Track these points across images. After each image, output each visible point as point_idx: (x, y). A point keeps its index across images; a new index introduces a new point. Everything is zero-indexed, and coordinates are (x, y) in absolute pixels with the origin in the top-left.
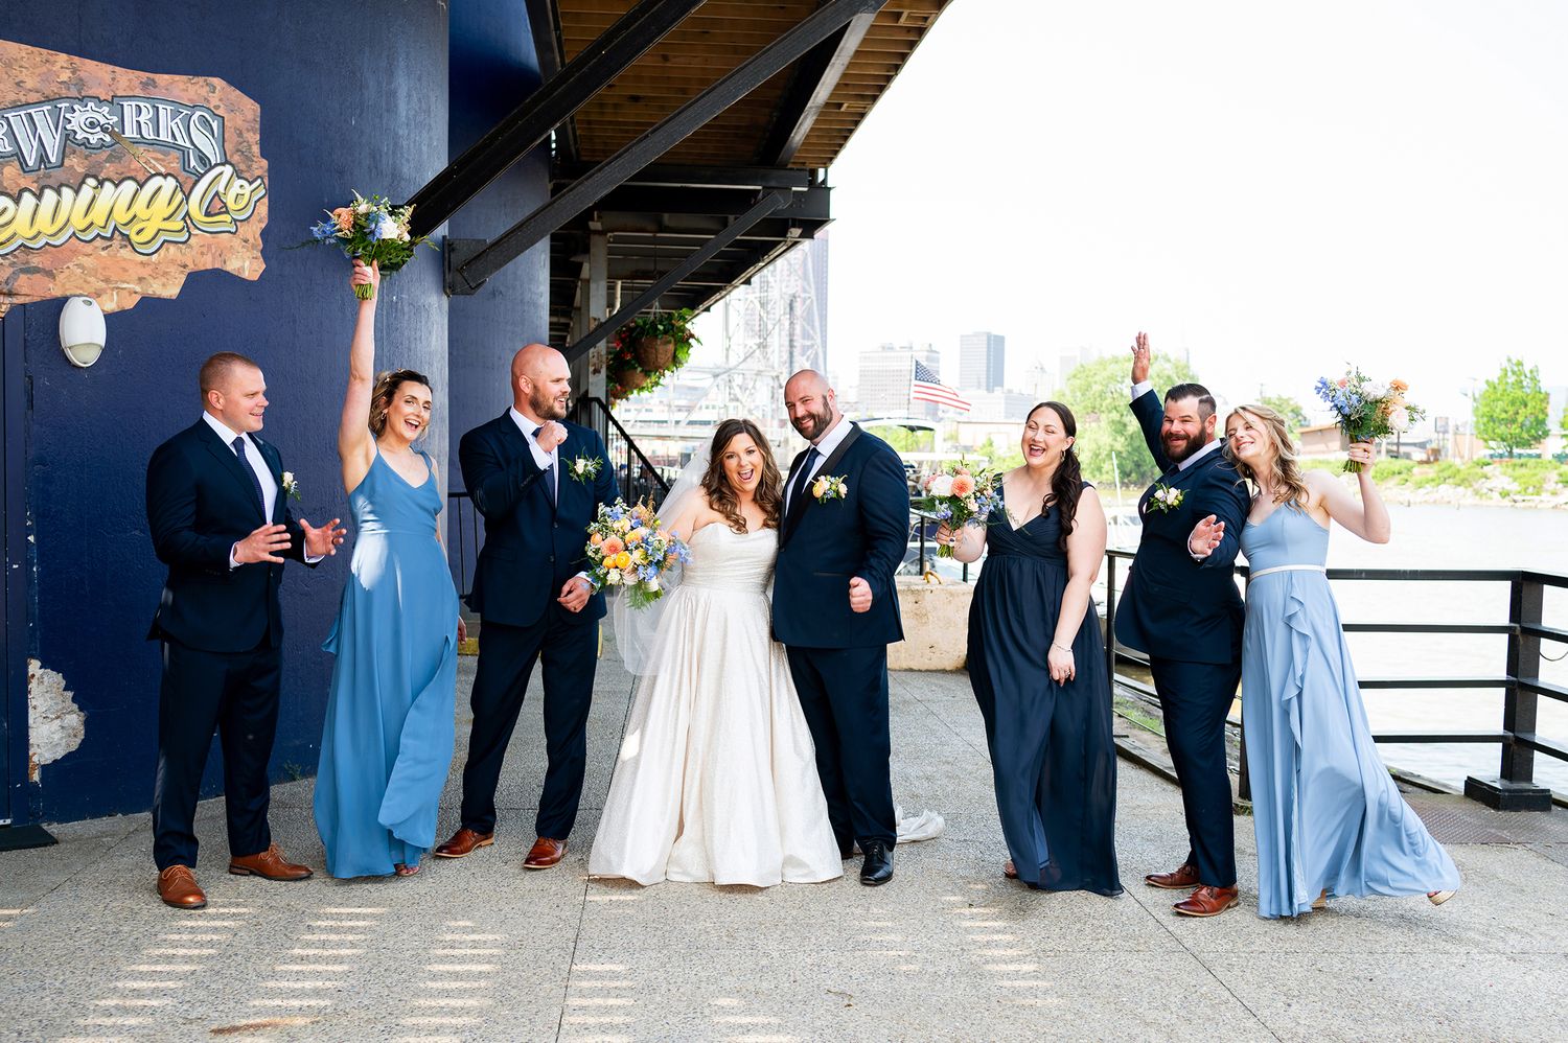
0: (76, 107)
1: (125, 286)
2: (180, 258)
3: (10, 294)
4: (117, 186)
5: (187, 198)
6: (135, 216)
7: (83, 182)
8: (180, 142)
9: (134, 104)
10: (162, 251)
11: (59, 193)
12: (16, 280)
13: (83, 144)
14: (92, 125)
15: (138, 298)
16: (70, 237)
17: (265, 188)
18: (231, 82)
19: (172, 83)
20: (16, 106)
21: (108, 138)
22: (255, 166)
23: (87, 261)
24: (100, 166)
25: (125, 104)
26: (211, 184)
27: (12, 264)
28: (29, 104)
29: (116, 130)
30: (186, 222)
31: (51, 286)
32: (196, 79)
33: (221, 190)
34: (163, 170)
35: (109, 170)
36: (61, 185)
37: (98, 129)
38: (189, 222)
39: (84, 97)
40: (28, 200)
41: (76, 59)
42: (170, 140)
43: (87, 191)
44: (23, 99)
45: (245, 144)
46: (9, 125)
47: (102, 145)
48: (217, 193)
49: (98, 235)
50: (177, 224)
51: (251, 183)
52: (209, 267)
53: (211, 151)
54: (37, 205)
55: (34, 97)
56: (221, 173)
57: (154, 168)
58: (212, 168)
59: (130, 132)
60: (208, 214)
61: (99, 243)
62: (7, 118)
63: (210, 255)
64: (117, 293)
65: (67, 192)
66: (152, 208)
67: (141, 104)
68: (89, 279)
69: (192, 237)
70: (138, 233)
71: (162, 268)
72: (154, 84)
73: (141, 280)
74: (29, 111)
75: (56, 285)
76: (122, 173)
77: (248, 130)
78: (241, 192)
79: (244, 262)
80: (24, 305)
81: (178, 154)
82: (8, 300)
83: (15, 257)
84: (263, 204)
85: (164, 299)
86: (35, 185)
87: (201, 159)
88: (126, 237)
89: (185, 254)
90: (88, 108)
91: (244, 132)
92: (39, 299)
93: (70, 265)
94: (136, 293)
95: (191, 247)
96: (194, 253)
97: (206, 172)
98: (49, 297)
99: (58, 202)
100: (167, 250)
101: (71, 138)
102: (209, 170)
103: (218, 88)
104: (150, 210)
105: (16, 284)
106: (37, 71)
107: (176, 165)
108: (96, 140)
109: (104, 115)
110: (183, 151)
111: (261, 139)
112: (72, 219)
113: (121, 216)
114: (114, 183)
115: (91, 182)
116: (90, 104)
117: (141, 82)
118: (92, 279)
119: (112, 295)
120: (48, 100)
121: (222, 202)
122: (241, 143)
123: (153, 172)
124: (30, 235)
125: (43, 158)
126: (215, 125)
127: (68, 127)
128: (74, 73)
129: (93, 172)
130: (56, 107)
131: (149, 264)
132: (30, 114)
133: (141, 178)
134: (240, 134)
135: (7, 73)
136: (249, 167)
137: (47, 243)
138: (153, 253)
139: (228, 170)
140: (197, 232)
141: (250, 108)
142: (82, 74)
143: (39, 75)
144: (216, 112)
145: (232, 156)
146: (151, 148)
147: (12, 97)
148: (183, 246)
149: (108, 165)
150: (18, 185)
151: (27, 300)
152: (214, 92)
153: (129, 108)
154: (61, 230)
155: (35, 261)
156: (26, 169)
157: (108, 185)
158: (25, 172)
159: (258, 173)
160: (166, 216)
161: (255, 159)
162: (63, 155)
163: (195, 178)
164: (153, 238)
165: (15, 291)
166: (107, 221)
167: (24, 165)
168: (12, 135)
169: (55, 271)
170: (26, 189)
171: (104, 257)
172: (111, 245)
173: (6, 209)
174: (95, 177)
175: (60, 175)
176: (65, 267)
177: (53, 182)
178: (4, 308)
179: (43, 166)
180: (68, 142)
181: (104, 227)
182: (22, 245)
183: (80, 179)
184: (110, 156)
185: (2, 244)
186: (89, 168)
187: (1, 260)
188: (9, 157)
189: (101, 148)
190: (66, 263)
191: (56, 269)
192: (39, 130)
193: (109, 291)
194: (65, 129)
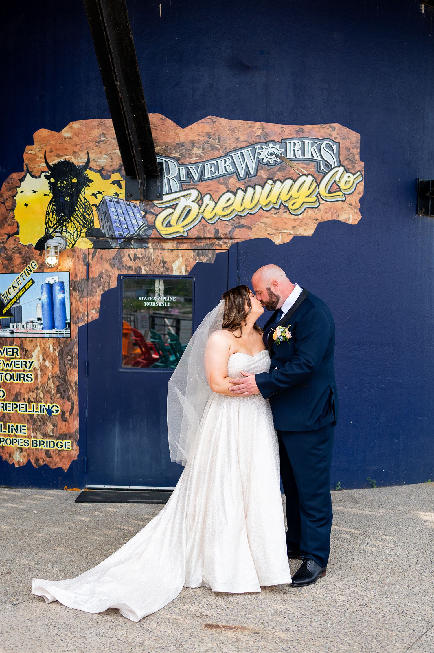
0: (263, 147)
1: (285, 231)
2: (314, 216)
3: (231, 238)
4: (282, 183)
5: (319, 185)
6: (291, 197)
7: (266, 182)
8: (315, 158)
9: (292, 142)
10: (305, 213)
11: (254, 189)
12: (234, 231)
13: (267, 164)
14: (271, 154)
15: (292, 237)
16: (259, 209)
17: (362, 176)
18: (343, 125)
19: (311, 129)
20: (236, 150)
21: (278, 160)
22: (356, 166)
23: (267, 220)
24: (275, 174)
25: (287, 142)
26: (331, 177)
27: (232, 224)
28: (242, 148)
29: (283, 155)
30: (317, 198)
31: (250, 233)
32: (325, 126)
33: (337, 179)
34: (306, 173)
35: (279, 175)
36: (256, 185)
37: (274, 156)
38: (319, 197)
39: (267, 142)
40: (240, 193)
41: (264, 124)
42: (310, 157)
43: (268, 187)
44: (239, 146)
45: (351, 155)
46: (233, 159)
47: (276, 163)
48: (335, 182)
49: (273, 207)
50: (313, 199)
51: (354, 175)
52: (330, 219)
53: (332, 160)
54: (244, 195)
55: (244, 144)
56: (337, 171)
57: (302, 172)
58: (332, 169)
59: (290, 156)
60: (329, 192)
61: (273, 211)
62: (232, 156)
63: (330, 213)
64: (281, 236)
65: (258, 188)
66: (300, 192)
67: (296, 141)
68: (268, 229)
69: (321, 205)
70: (292, 205)
71: (305, 221)
72: (302, 130)
73: (293, 228)
74: (241, 151)
75: (252, 233)
76: (286, 176)
77: (353, 148)
78: (348, 179)
79: (349, 215)
80: (237, 243)
81: (315, 164)
82: (230, 241)
83: (234, 220)
84: (361, 185)
85: (305, 237)
86: (244, 186)
87: (326, 165)
88: (287, 207)
89: (317, 213)
90: (270, 146)
91: (351, 148)
92: (244, 240)
93: (259, 223)
94: (291, 234)
95: (320, 210)
96: (322, 212)
97: (329, 172)
98: (248, 239)
99: (254, 193)
100: (308, 212)
101: (261, 162)
102: (331, 170)
103: (337, 128)
104: (299, 193)
105: (234, 233)
106: (246, 132)
107: (313, 170)
108: (273, 162)
109: (277, 149)
110: (317, 162)
111: (360, 152)
112: (260, 201)
113: (284, 197)
114: (281, 181)
115: (270, 182)
116: (271, 144)
117: (296, 131)
118: (270, 229)
119: (279, 236)
120: (250, 145)
121: (338, 185)
122: (349, 155)
123: (301, 174)
124: (240, 210)
125: (248, 173)
126: (334, 147)
127: (260, 157)
128: (263, 131)
129: (271, 177)
130: (254, 148)
131: (298, 220)
132: (242, 153)
133: (295, 177)
134: (349, 150)
135: (232, 135)
136: (353, 167)
137: (248, 213)
138: (300, 214)
139: (341, 169)
140: (323, 202)
141: (355, 137)
142: (267, 131)
143: (247, 134)
144: (335, 140)
145: (343, 162)
146: (300, 162)
147: (234, 146)
148: (316, 210)
149: (278, 173)
150: (236, 187)
151: (238, 241)
152: (334, 131)
153: (289, 144)
154: (255, 206)
155: (243, 222)
156: (240, 179)
157: (278, 183)
158: (239, 180)
159: (358, 169)
160: (307, 195)
161: (356, 162)
162: (257, 170)
163: (323, 175)
164: (300, 207)
165: (233, 237)
166: (277, 200)
167: (239, 177)
168: (233, 163)
169: (251, 226)
170: (239, 188)
171: (275, 218)
172: (279, 212)
173: (230, 199)
174: (272, 179)
175: (255, 180)
176: (256, 224)
177: (252, 184)
178: (229, 245)
179: (247, 177)
180: (260, 164)
181: (276, 203)
182: (237, 215)
183: (265, 181)
184: (280, 168)
185: (228, 215)
186: (269, 175)
187: (227, 223)
188: (232, 174)
189: (275, 165)
190: (257, 222)
191: (252, 225)
192: (246, 160)
193: (277, 234)
194: (258, 158)
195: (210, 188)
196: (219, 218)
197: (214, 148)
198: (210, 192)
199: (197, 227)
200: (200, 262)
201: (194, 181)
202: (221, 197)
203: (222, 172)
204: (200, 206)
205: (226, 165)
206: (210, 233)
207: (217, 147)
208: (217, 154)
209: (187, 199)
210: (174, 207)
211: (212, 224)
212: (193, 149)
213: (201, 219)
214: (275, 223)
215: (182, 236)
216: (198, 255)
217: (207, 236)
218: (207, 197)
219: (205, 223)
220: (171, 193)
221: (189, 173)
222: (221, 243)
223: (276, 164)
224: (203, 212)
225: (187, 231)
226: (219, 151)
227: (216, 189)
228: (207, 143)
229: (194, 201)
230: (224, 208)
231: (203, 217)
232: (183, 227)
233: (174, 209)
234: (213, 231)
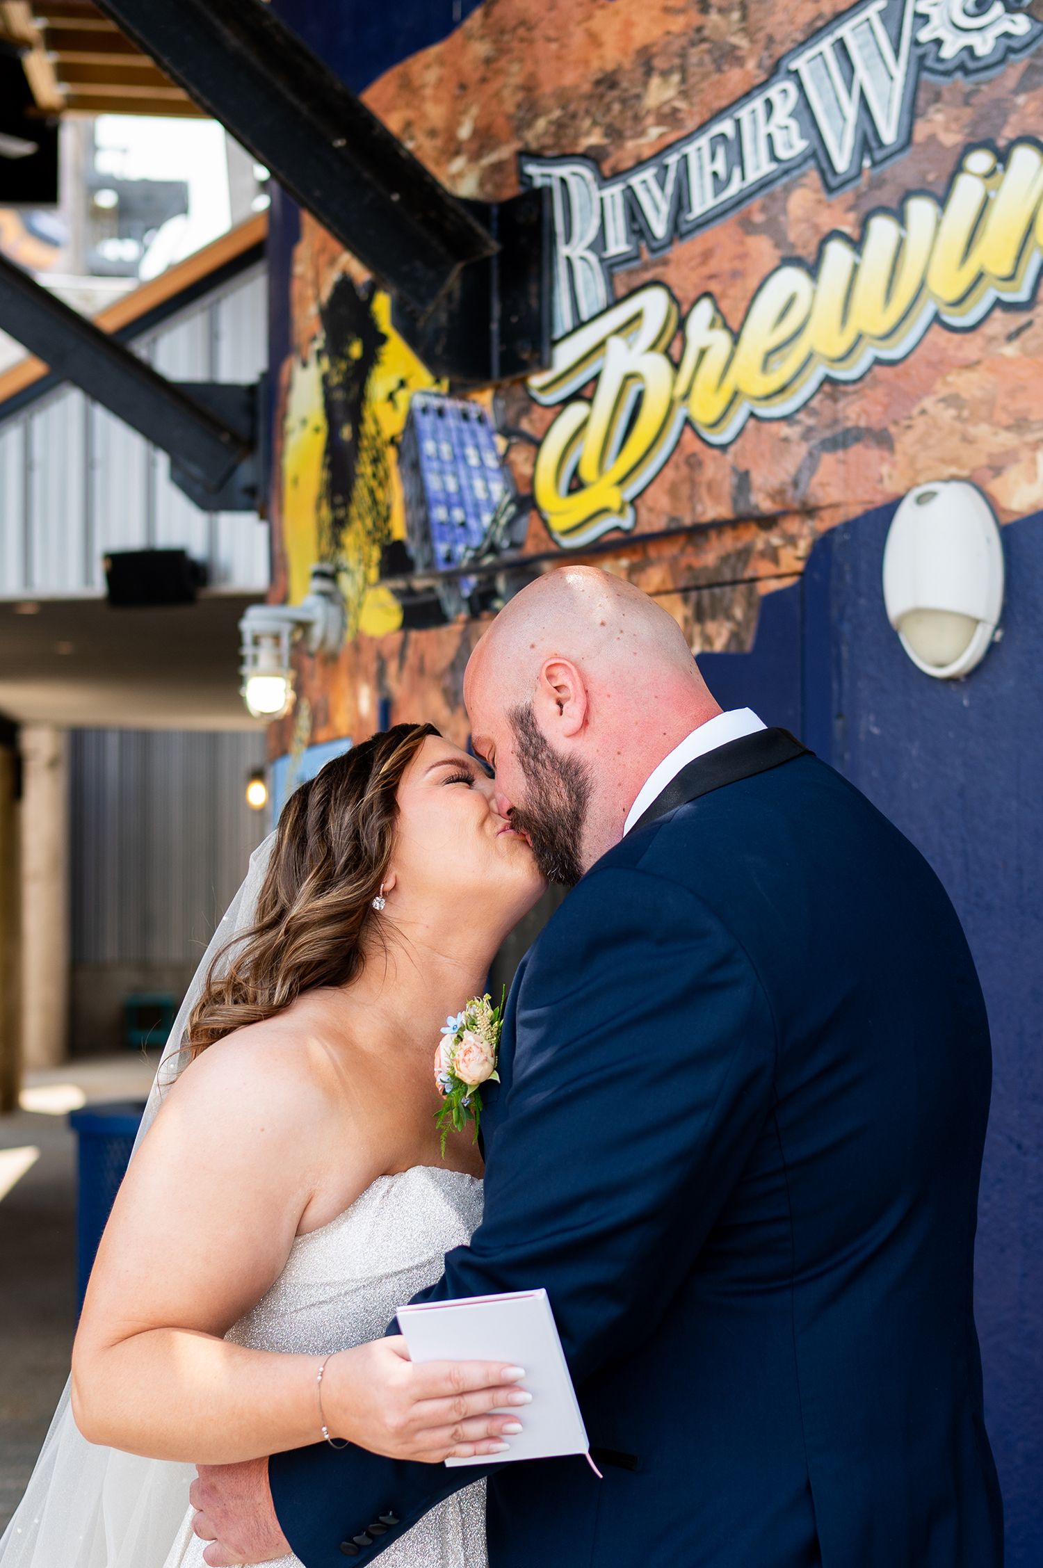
3: (809, 511)
7: (959, 168)
11: (900, 217)
12: (814, 471)
13: (962, 67)
16: (928, 329)
20: (812, 35)
21: (1021, 25)
23: (967, 384)
24: (1001, 109)
27: (807, 434)
28: (841, 14)
31: (885, 469)
35: (1027, 110)
36: (908, 195)
37: (998, 8)
40: (837, 254)
43: (968, 191)
44: (826, 10)
46: (801, 87)
47: (1009, 47)
49: (998, 303)
54: (856, 268)
61: (1001, 323)
62: (796, 72)
65: (920, 210)
68: (973, 431)
74: (839, 34)
75: (894, 465)
80: (830, 534)
82: (806, 527)
83: (814, 413)
86: (852, 217)
92: (859, 511)
99: (901, 242)
101: (930, 62)
105: (814, 483)
108: (990, 43)
112: (932, 279)
114: (1036, 147)
115: (980, 161)
118: (981, 430)
119: (1034, 461)
124: (840, 348)
125: (868, 142)
127: (924, 35)
129: (983, 133)
132: (841, 40)
137: (876, 361)
147: (806, 13)
149: (1021, 100)
150: (816, 227)
151: (833, 519)
155: (853, 412)
156: (834, 182)
157: (1022, 156)
158: (830, 189)
162: (912, 112)
165: (812, 502)
166: (1019, 258)
167: (830, 177)
168: (805, 110)
169: (893, 430)
170: (835, 234)
171: (1009, 361)
172: (1029, 324)
173: (791, 301)
174: (987, 144)
175: (903, 170)
176: (915, 411)
177: (887, 196)
178: (803, 547)
179: (867, 163)
180: (926, 76)
181: (1011, 278)
182: (828, 380)
183: (949, 166)
184: (1031, 69)
185: (782, 390)
186: (975, 124)
187: (785, 430)
188: (799, 166)
189: (1002, 61)
190: (919, 398)
191: (896, 423)
192: (861, 74)
193: (1025, 454)
194: (916, 43)
195: (713, 266)
196: (752, 415)
197: (727, 56)
198: (714, 287)
199: (669, 473)
200: (708, 649)
201: (655, 245)
202: (753, 299)
203: (758, 166)
204: (676, 366)
205: (772, 128)
206: (717, 499)
207: (735, 48)
208: (735, 79)
209: (631, 338)
210: (587, 393)
211: (723, 448)
212: (645, 84)
213: (682, 432)
214: (1012, 394)
215: (617, 529)
216: (700, 615)
217: (704, 513)
218: (704, 311)
219: (697, 446)
220: (579, 325)
221: (634, 211)
222: (776, 541)
223: (1010, 50)
224: (686, 396)
225: (633, 502)
226: (740, 61)
227: (737, 264)
228: (696, 37)
229: (653, 347)
230: (770, 354)
231: (688, 422)
232: (622, 482)
233: (590, 401)
234: (728, 484)
